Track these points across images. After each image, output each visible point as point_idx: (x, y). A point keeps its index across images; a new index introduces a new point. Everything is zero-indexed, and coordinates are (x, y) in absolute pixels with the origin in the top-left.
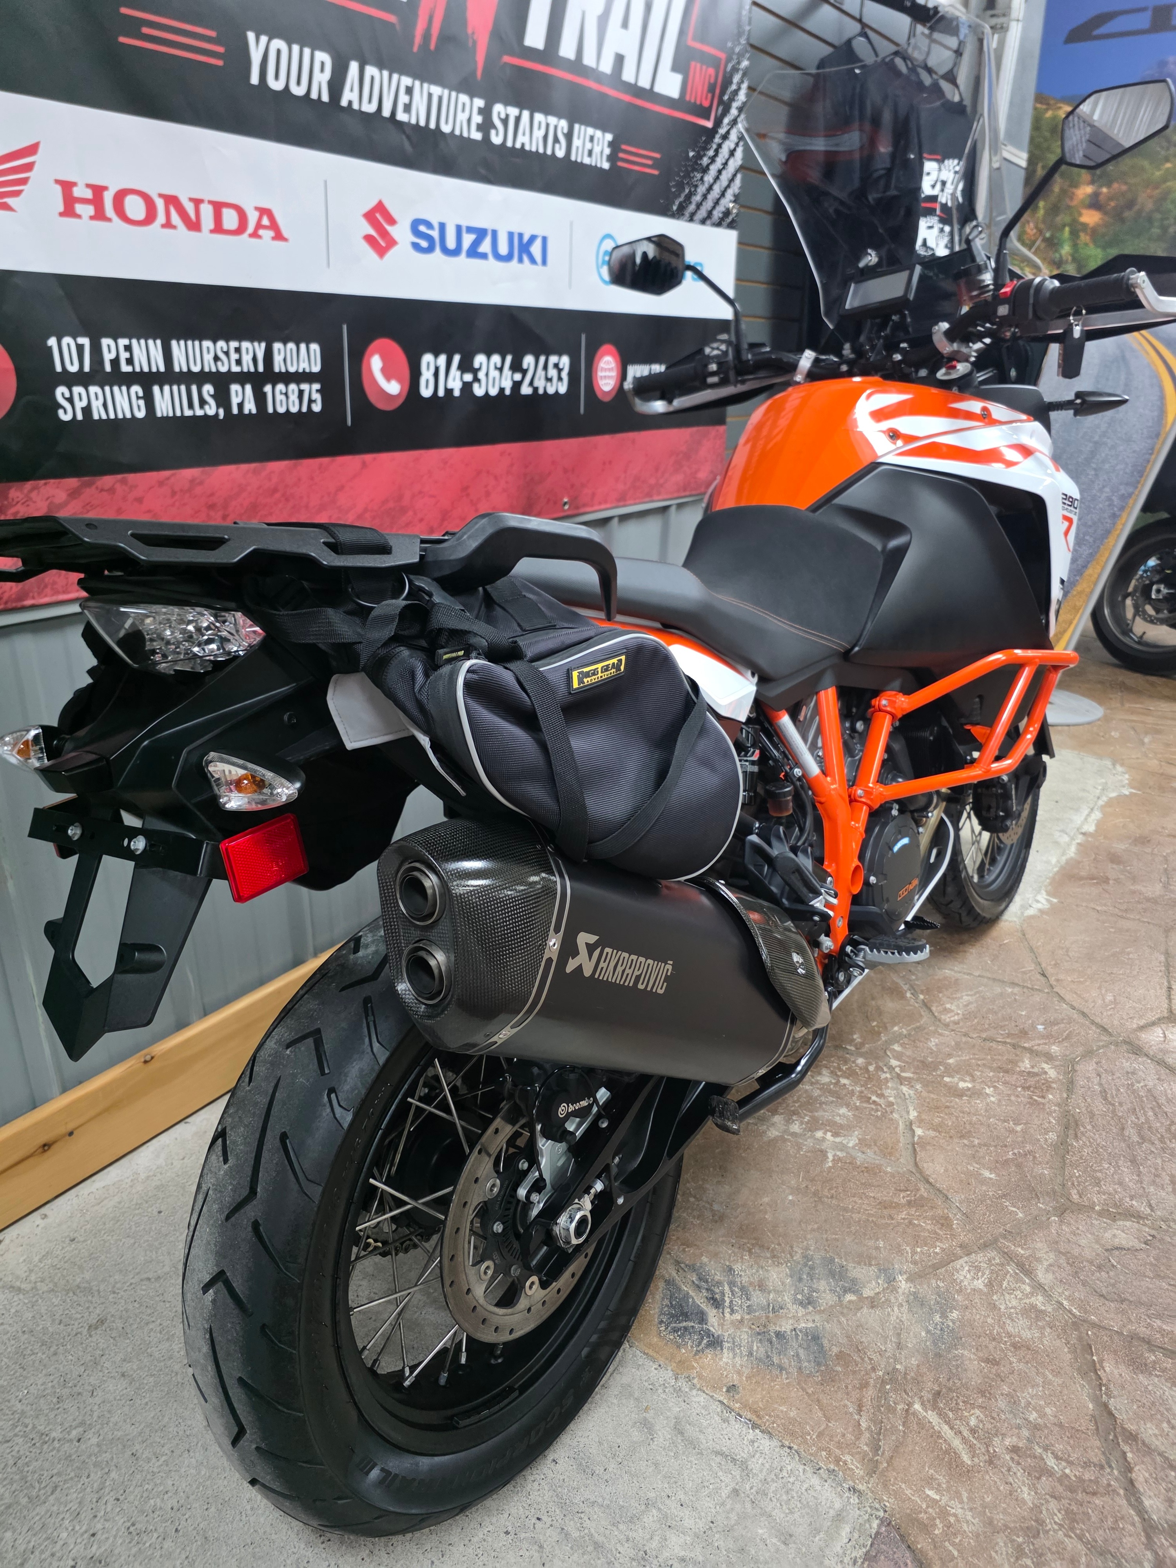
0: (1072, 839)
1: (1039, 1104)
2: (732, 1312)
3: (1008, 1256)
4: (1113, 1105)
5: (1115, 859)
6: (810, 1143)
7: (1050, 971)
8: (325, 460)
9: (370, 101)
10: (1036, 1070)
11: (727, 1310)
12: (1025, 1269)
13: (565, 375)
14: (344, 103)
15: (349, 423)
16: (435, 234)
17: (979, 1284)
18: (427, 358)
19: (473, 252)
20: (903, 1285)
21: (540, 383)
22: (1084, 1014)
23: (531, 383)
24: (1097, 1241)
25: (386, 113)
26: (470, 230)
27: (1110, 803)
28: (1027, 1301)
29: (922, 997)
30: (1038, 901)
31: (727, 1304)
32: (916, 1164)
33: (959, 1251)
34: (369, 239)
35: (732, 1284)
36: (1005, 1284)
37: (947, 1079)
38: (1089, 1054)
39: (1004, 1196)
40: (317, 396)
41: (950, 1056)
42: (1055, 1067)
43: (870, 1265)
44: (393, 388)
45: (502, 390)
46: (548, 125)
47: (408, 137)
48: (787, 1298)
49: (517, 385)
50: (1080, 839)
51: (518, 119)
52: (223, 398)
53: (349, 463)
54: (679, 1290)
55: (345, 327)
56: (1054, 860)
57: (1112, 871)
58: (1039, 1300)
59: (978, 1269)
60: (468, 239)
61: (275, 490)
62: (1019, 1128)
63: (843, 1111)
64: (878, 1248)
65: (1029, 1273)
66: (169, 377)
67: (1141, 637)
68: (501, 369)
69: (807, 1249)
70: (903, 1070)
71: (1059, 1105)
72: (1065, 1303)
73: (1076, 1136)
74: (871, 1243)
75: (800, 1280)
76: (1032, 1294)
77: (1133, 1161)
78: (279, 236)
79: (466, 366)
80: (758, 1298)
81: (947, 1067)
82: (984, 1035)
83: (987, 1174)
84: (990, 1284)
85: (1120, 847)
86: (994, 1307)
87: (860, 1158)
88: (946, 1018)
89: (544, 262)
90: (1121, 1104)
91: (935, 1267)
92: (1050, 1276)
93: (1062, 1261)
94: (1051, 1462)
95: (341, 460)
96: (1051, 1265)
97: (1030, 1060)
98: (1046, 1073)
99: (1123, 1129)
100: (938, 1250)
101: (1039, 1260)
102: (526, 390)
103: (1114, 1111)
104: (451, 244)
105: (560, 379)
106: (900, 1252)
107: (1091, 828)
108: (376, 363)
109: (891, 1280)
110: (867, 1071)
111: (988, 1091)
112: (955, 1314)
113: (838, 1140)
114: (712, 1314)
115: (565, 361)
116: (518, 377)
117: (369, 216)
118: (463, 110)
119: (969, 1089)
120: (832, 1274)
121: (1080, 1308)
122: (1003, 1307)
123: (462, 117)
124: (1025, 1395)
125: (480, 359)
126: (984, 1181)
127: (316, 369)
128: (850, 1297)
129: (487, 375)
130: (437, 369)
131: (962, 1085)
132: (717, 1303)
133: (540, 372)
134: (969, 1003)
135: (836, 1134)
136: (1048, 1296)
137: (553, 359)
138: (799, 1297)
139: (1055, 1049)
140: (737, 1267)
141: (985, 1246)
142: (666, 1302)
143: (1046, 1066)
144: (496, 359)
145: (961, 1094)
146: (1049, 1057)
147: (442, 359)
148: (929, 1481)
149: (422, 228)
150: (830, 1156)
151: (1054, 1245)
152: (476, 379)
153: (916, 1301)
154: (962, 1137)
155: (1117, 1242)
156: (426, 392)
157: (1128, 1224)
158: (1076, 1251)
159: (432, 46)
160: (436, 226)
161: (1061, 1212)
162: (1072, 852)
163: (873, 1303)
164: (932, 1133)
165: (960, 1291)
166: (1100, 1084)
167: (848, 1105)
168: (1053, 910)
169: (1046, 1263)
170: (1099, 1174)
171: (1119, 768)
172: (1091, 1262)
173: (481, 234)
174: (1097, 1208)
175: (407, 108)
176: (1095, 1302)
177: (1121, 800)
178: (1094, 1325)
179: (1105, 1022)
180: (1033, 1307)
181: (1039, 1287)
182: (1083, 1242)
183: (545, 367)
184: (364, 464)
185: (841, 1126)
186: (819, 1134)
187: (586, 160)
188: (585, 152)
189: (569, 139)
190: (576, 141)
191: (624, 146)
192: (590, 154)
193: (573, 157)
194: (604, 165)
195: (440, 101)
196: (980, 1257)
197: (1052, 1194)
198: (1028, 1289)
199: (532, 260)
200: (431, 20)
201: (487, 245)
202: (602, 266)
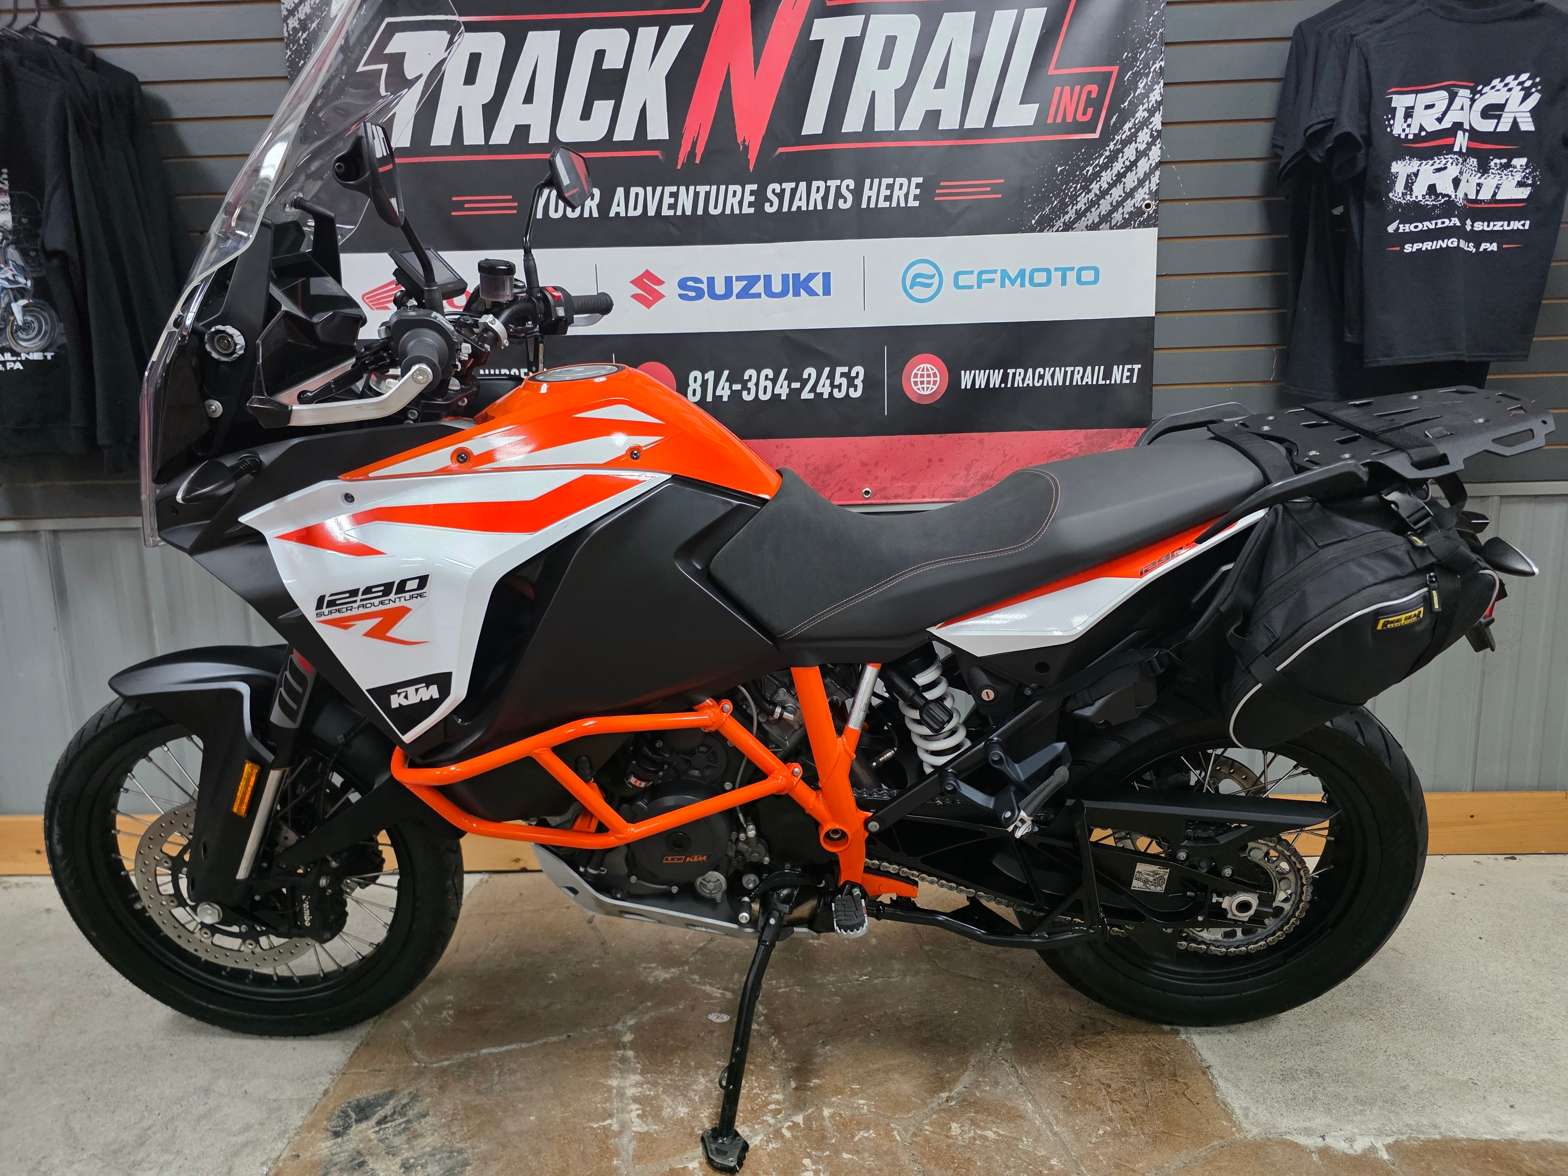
6: (617, 1105)
9: (635, 208)
11: (377, 1129)
13: (859, 382)
14: (612, 214)
16: (704, 286)
18: (695, 374)
19: (744, 294)
21: (825, 389)
23: (813, 389)
25: (651, 212)
26: (739, 279)
31: (385, 1126)
34: (635, 297)
35: (408, 1122)
45: (776, 396)
46: (828, 189)
47: (673, 225)
48: (407, 1155)
49: (796, 392)
51: (794, 192)
55: (613, 356)
60: (739, 285)
63: (684, 1110)
68: (774, 380)
75: (432, 1155)
79: (735, 378)
80: (399, 1140)
87: (620, 1140)
89: (827, 291)
102: (807, 395)
104: (720, 289)
105: (852, 385)
113: (635, 1120)
114: (369, 1123)
115: (859, 370)
116: (796, 385)
117: (638, 282)
118: (734, 195)
123: (733, 201)
125: (750, 373)
129: (757, 384)
130: (705, 382)
132: (383, 1121)
133: (825, 381)
137: (841, 370)
144: (767, 372)
147: (710, 375)
149: (690, 283)
150: (607, 1122)
152: (745, 387)
156: (692, 399)
159: (697, 162)
160: (705, 281)
167: (694, 1110)
173: (752, 280)
175: (673, 206)
183: (831, 377)
186: (634, 1107)
187: (883, 204)
188: (882, 198)
189: (858, 193)
190: (867, 193)
191: (942, 184)
192: (888, 198)
193: (864, 206)
194: (913, 203)
195: (708, 194)
199: (812, 293)
200: (694, 144)
201: (759, 288)
202: (911, 287)
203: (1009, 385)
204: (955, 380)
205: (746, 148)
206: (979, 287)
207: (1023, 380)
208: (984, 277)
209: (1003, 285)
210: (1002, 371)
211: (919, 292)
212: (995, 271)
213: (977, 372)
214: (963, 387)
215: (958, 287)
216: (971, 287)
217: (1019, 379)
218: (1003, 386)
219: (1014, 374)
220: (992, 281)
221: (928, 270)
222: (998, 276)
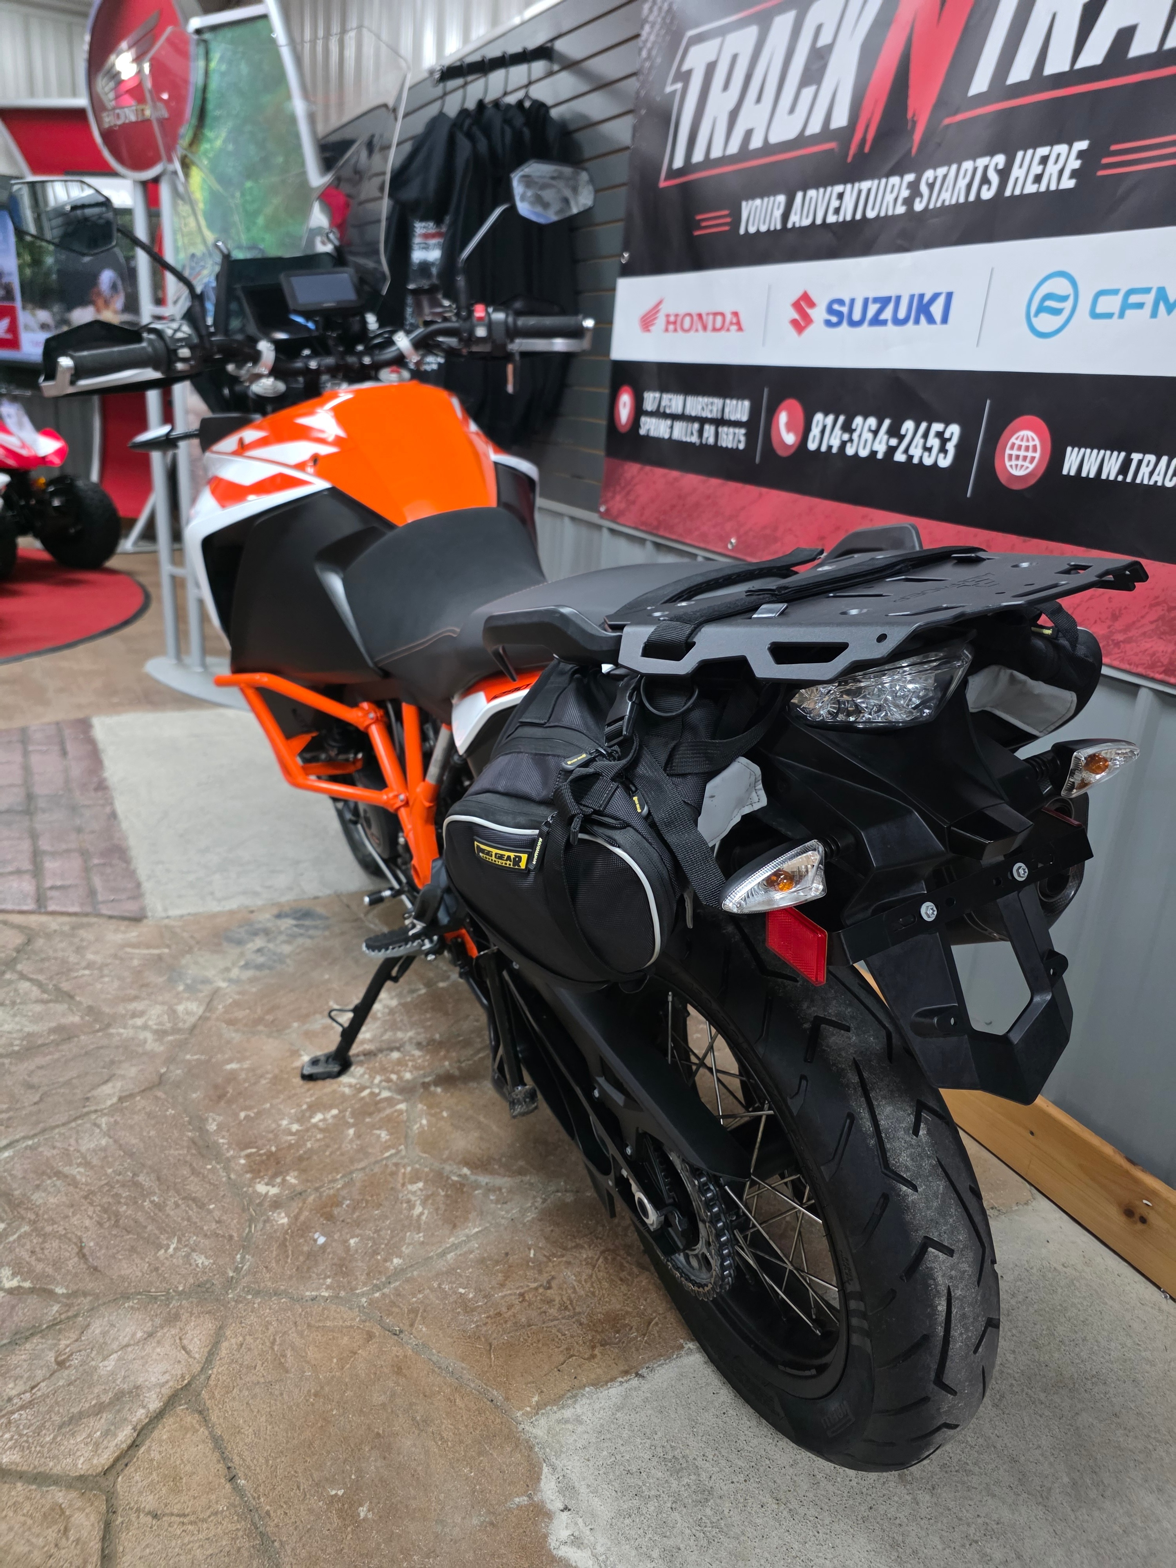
1: (247, 1147)
4: (183, 1199)
8: (739, 485)
9: (807, 216)
10: (279, 1180)
12: (160, 1034)
13: (951, 447)
14: (790, 225)
15: (757, 460)
17: (180, 1008)
18: (819, 417)
19: (876, 321)
21: (916, 452)
23: (906, 451)
24: (123, 1077)
25: (819, 220)
26: (873, 300)
33: (208, 1014)
34: (792, 322)
37: (335, 1112)
40: (743, 439)
41: (358, 1136)
42: (265, 1197)
43: (248, 979)
44: (790, 439)
45: (874, 453)
46: (976, 171)
47: (834, 234)
48: (271, 946)
49: (891, 451)
51: (944, 179)
52: (701, 432)
53: (752, 491)
54: (320, 920)
55: (766, 391)
58: (139, 1022)
60: (873, 309)
61: (708, 497)
62: (242, 1115)
64: (253, 987)
66: (674, 417)
68: (875, 433)
69: (288, 966)
70: (372, 1094)
71: (228, 1160)
73: (194, 1143)
74: (259, 986)
75: (274, 954)
77: (131, 1155)
78: (740, 329)
79: (847, 428)
80: (283, 938)
83: (233, 1066)
84: (175, 1011)
86: (163, 1003)
89: (945, 320)
90: (177, 1205)
91: (213, 999)
92: (141, 1036)
93: (140, 1050)
94: (87, 972)
95: (748, 487)
97: (294, 1186)
98: (267, 1184)
99: (159, 1179)
100: (220, 1007)
101: (156, 1040)
102: (899, 457)
103: (178, 1192)
104: (857, 313)
105: (943, 450)
106: (239, 993)
108: (783, 418)
109: (230, 981)
111: (294, 1127)
112: (181, 988)
114: (295, 922)
115: (954, 430)
116: (894, 442)
117: (797, 306)
118: (892, 191)
119: (311, 1117)
120: (263, 965)
121: (111, 1035)
122: (157, 1006)
123: (889, 198)
124: (116, 984)
125: (858, 420)
126: (230, 1061)
127: (745, 418)
128: (242, 963)
129: (860, 436)
130: (824, 427)
131: (319, 1117)
132: (298, 926)
133: (919, 440)
134: (412, 1207)
136: (135, 1027)
137: (937, 427)
138: (266, 950)
139: (282, 1219)
140: (309, 940)
141: (194, 1027)
143: (274, 1191)
144: (872, 422)
146: (280, 1204)
147: (830, 418)
148: (138, 936)
149: (836, 307)
152: (851, 440)
153: (206, 981)
154: (275, 1077)
155: (110, 1085)
156: (812, 446)
157: (109, 1103)
159: (867, 149)
160: (847, 303)
163: (227, 970)
166: (210, 1212)
170: (153, 1122)
172: (120, 1062)
173: (884, 302)
175: (837, 211)
176: (105, 1042)
178: (98, 1031)
181: (145, 1027)
183: (926, 436)
184: (761, 495)
187: (1031, 188)
188: (1031, 178)
189: (1004, 174)
190: (1017, 172)
191: (1114, 148)
192: (1038, 179)
193: (1008, 193)
194: (1068, 183)
195: (869, 191)
196: (192, 1020)
197: (177, 1085)
198: (150, 1023)
199: (931, 320)
200: (867, 127)
201: (887, 314)
202: (1036, 315)
203: (1129, 479)
204: (1056, 458)
205: (914, 123)
206: (1122, 315)
207: (1151, 473)
208: (1134, 299)
209: (1154, 314)
210: (1123, 454)
211: (1046, 323)
212: (1147, 290)
213: (1088, 451)
214: (1065, 472)
215: (1094, 315)
216: (1109, 316)
217: (1145, 470)
218: (1120, 478)
219: (1140, 462)
220: (1140, 306)
221: (1061, 286)
222: (1149, 299)
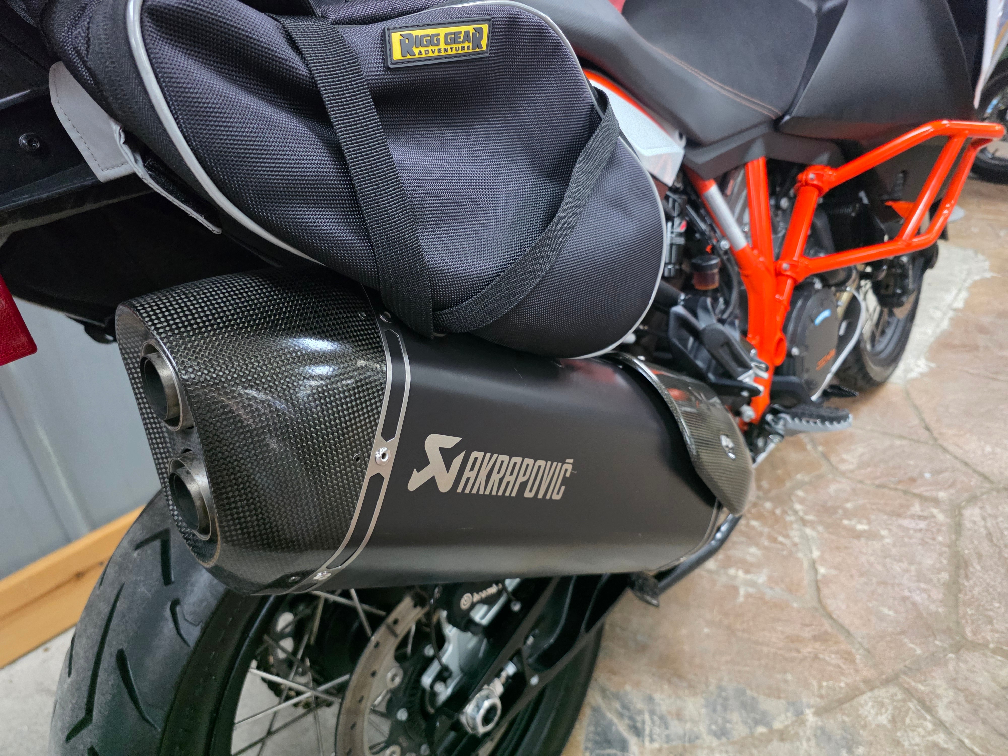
0: (945, 314)
2: (652, 740)
3: (910, 693)
4: (999, 547)
5: (982, 330)
6: (723, 579)
7: (933, 425)
10: (926, 514)
11: (647, 739)
12: (926, 704)
17: (883, 719)
20: (810, 717)
22: (966, 464)
24: (994, 679)
27: (975, 285)
28: (930, 738)
29: (820, 448)
30: (918, 366)
31: (647, 731)
32: (820, 601)
33: (862, 686)
35: (652, 713)
36: (908, 721)
37: (846, 522)
38: (973, 499)
39: (903, 632)
41: (848, 501)
42: (943, 511)
43: (779, 698)
48: (702, 728)
50: (951, 314)
54: (604, 717)
56: (930, 331)
57: (981, 340)
58: (941, 738)
59: (881, 705)
63: (753, 550)
64: (786, 681)
65: (929, 710)
67: (993, 154)
69: (721, 680)
70: (805, 513)
71: (949, 546)
72: (967, 741)
73: (966, 576)
74: (779, 676)
75: (715, 711)
76: (934, 731)
80: (676, 727)
81: (846, 510)
82: (877, 482)
83: (885, 611)
84: (893, 721)
85: (986, 320)
86: (897, 743)
87: (769, 594)
88: (843, 467)
91: (841, 702)
92: (950, 714)
93: (961, 698)
96: (951, 703)
97: (920, 504)
98: (934, 517)
100: (842, 685)
101: (938, 696)
103: (1000, 553)
106: (807, 685)
107: (959, 304)
109: (799, 714)
110: (774, 513)
111: (884, 533)
113: (749, 577)
114: (633, 741)
119: (865, 531)
120: (744, 705)
121: (982, 747)
122: (906, 744)
126: (882, 618)
128: (761, 729)
131: (859, 527)
132: (637, 732)
134: (863, 454)
135: (747, 572)
136: (949, 733)
138: (714, 727)
139: (942, 495)
140: (657, 696)
141: (887, 682)
142: (592, 728)
143: (935, 511)
145: (858, 535)
146: (936, 502)
150: (742, 592)
151: (952, 682)
153: (823, 735)
154: (861, 575)
158: (974, 688)
161: (957, 648)
162: (945, 325)
163: (783, 735)
164: (833, 572)
165: (864, 727)
166: (986, 527)
167: (757, 545)
168: (932, 373)
169: (946, 701)
170: (991, 613)
171: (981, 257)
172: (989, 700)
174: (991, 646)
176: (995, 740)
177: (984, 282)
179: (986, 470)
180: (935, 745)
181: (940, 724)
182: (980, 680)
185: (752, 565)
186: (732, 571)
196: (883, 693)
197: (948, 631)
198: (930, 726)
